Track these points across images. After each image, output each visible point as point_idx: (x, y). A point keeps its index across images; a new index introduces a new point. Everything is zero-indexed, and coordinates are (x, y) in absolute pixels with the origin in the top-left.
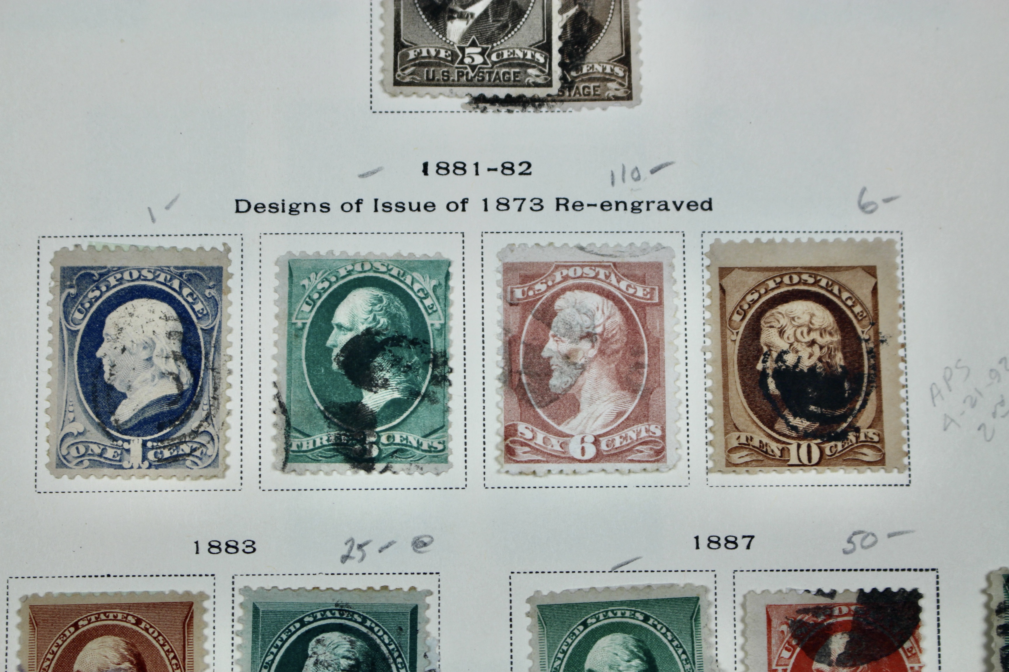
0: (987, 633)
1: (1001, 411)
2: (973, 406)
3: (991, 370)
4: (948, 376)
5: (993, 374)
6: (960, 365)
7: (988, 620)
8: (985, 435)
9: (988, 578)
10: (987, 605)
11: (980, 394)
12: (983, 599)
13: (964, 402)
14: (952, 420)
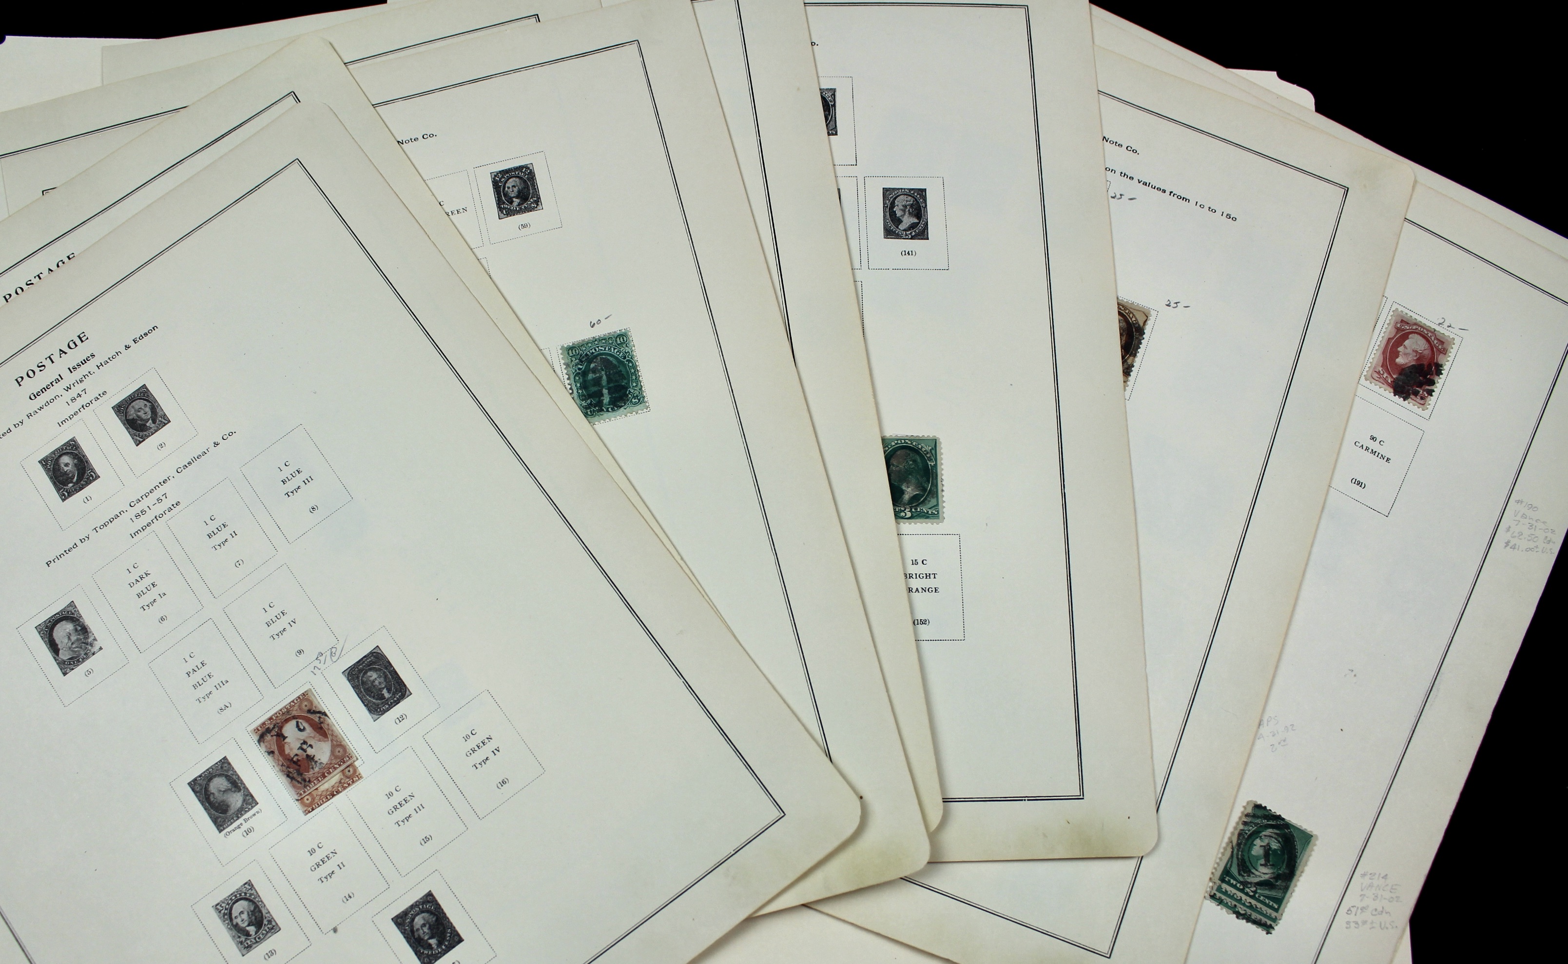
0: (1237, 823)
1: (1282, 743)
2: (1273, 736)
3: (1286, 727)
4: (1269, 720)
5: (1286, 729)
6: (1276, 718)
7: (1240, 818)
8: (1272, 749)
9: (1248, 803)
10: (1242, 813)
11: (1278, 733)
12: (1242, 809)
13: (1271, 733)
14: (1263, 737)
